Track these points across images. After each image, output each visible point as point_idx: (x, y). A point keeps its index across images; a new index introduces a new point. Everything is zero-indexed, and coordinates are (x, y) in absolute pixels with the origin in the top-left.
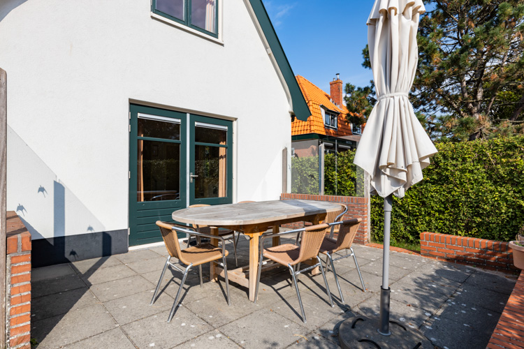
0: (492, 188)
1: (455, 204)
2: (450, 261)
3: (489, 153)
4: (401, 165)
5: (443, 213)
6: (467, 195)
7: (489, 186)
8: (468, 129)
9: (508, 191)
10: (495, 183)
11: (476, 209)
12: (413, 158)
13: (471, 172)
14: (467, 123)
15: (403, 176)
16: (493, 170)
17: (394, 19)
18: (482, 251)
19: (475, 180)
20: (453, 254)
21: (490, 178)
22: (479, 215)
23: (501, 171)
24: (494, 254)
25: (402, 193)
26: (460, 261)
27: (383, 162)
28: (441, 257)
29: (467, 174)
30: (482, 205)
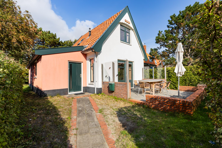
0: (194, 76)
1: (185, 80)
2: (185, 91)
3: (193, 69)
4: (181, 72)
5: (183, 82)
6: (188, 78)
7: (193, 76)
8: (187, 61)
9: (197, 77)
10: (194, 75)
11: (190, 81)
12: (183, 71)
13: (189, 73)
14: (187, 60)
15: (182, 74)
16: (194, 72)
17: (180, 53)
18: (193, 88)
19: (190, 75)
20: (186, 90)
21: (193, 74)
22: (191, 82)
23: (196, 73)
24: (195, 89)
25: (181, 76)
26: (188, 91)
27: (179, 72)
28: (183, 91)
29: (188, 74)
30: (192, 80)
